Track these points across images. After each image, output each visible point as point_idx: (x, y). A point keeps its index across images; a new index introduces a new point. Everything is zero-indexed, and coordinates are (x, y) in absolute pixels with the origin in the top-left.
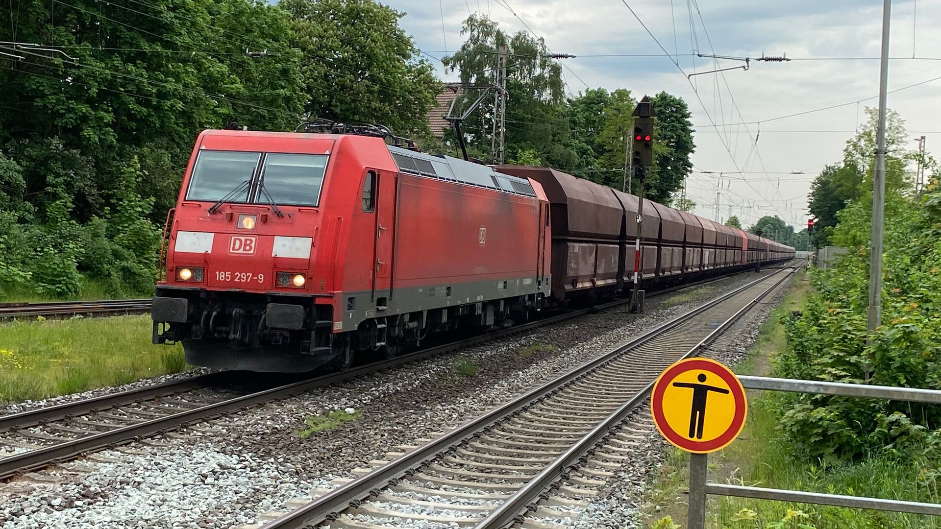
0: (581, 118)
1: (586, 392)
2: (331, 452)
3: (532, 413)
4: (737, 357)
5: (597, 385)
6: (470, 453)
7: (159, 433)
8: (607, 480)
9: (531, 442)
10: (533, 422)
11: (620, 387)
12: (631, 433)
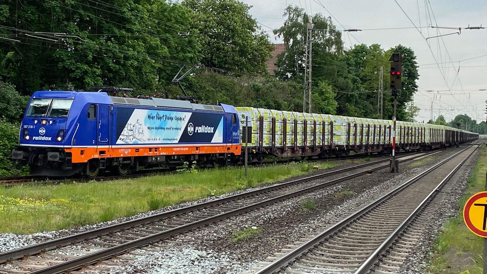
0: (352, 61)
1: (378, 216)
2: (253, 249)
3: (352, 228)
4: (458, 196)
5: (383, 213)
6: (325, 249)
7: (161, 240)
8: (403, 261)
9: (356, 243)
10: (354, 232)
11: (396, 214)
12: (409, 237)
